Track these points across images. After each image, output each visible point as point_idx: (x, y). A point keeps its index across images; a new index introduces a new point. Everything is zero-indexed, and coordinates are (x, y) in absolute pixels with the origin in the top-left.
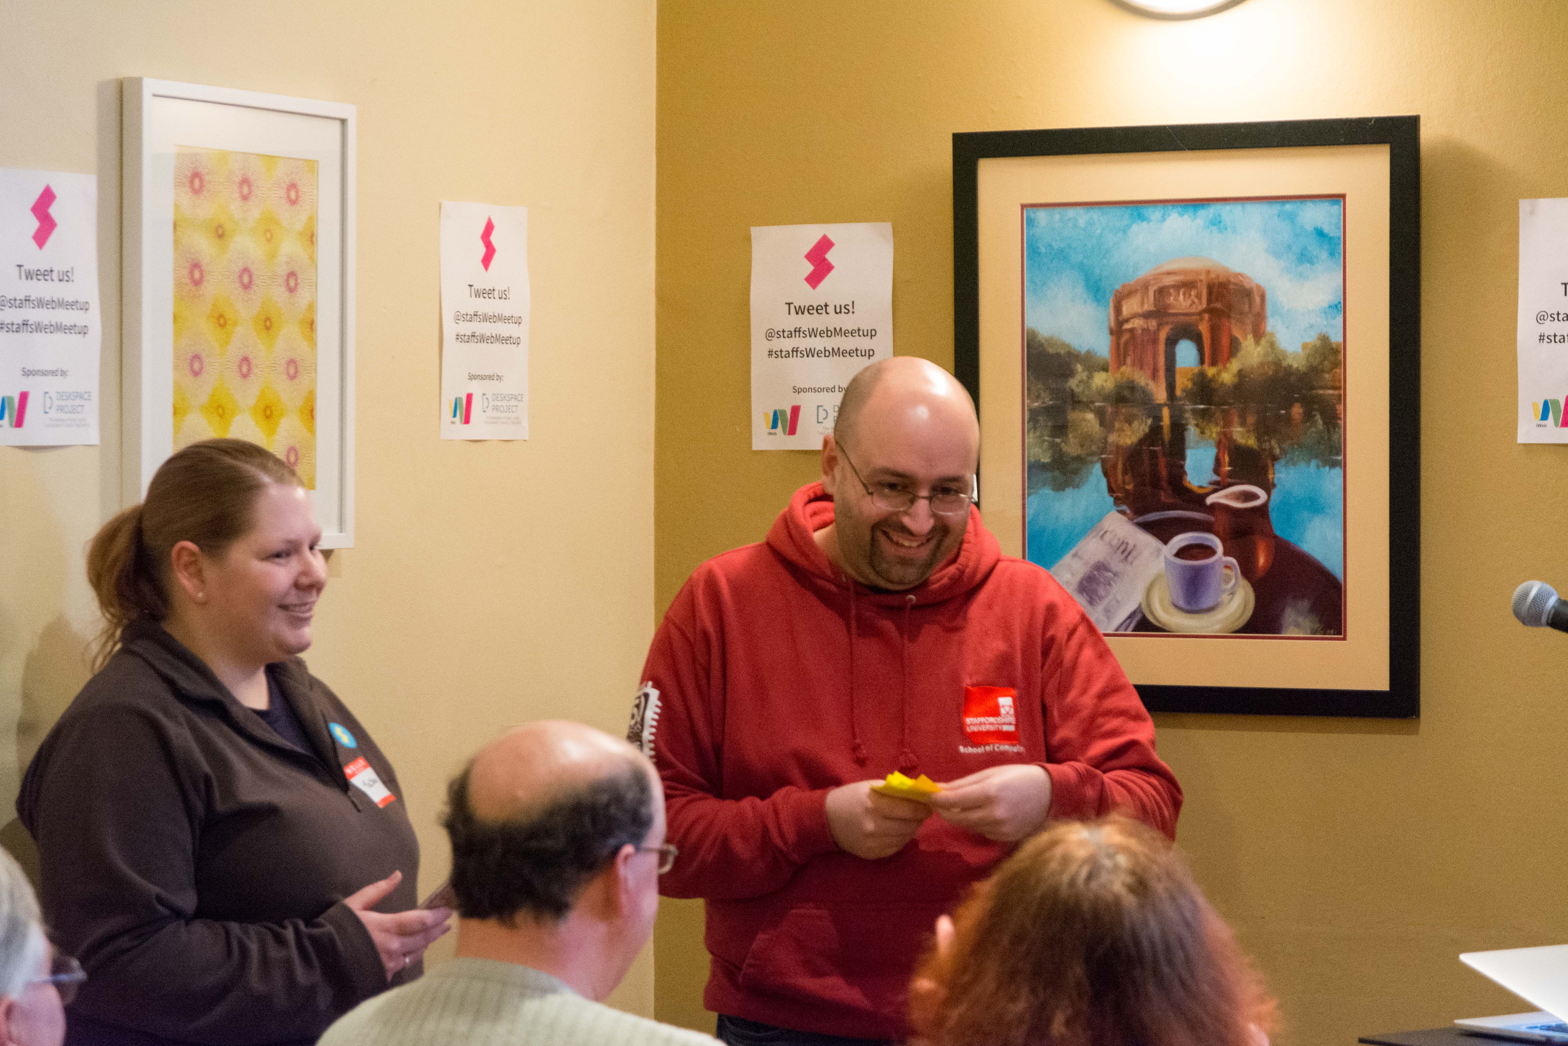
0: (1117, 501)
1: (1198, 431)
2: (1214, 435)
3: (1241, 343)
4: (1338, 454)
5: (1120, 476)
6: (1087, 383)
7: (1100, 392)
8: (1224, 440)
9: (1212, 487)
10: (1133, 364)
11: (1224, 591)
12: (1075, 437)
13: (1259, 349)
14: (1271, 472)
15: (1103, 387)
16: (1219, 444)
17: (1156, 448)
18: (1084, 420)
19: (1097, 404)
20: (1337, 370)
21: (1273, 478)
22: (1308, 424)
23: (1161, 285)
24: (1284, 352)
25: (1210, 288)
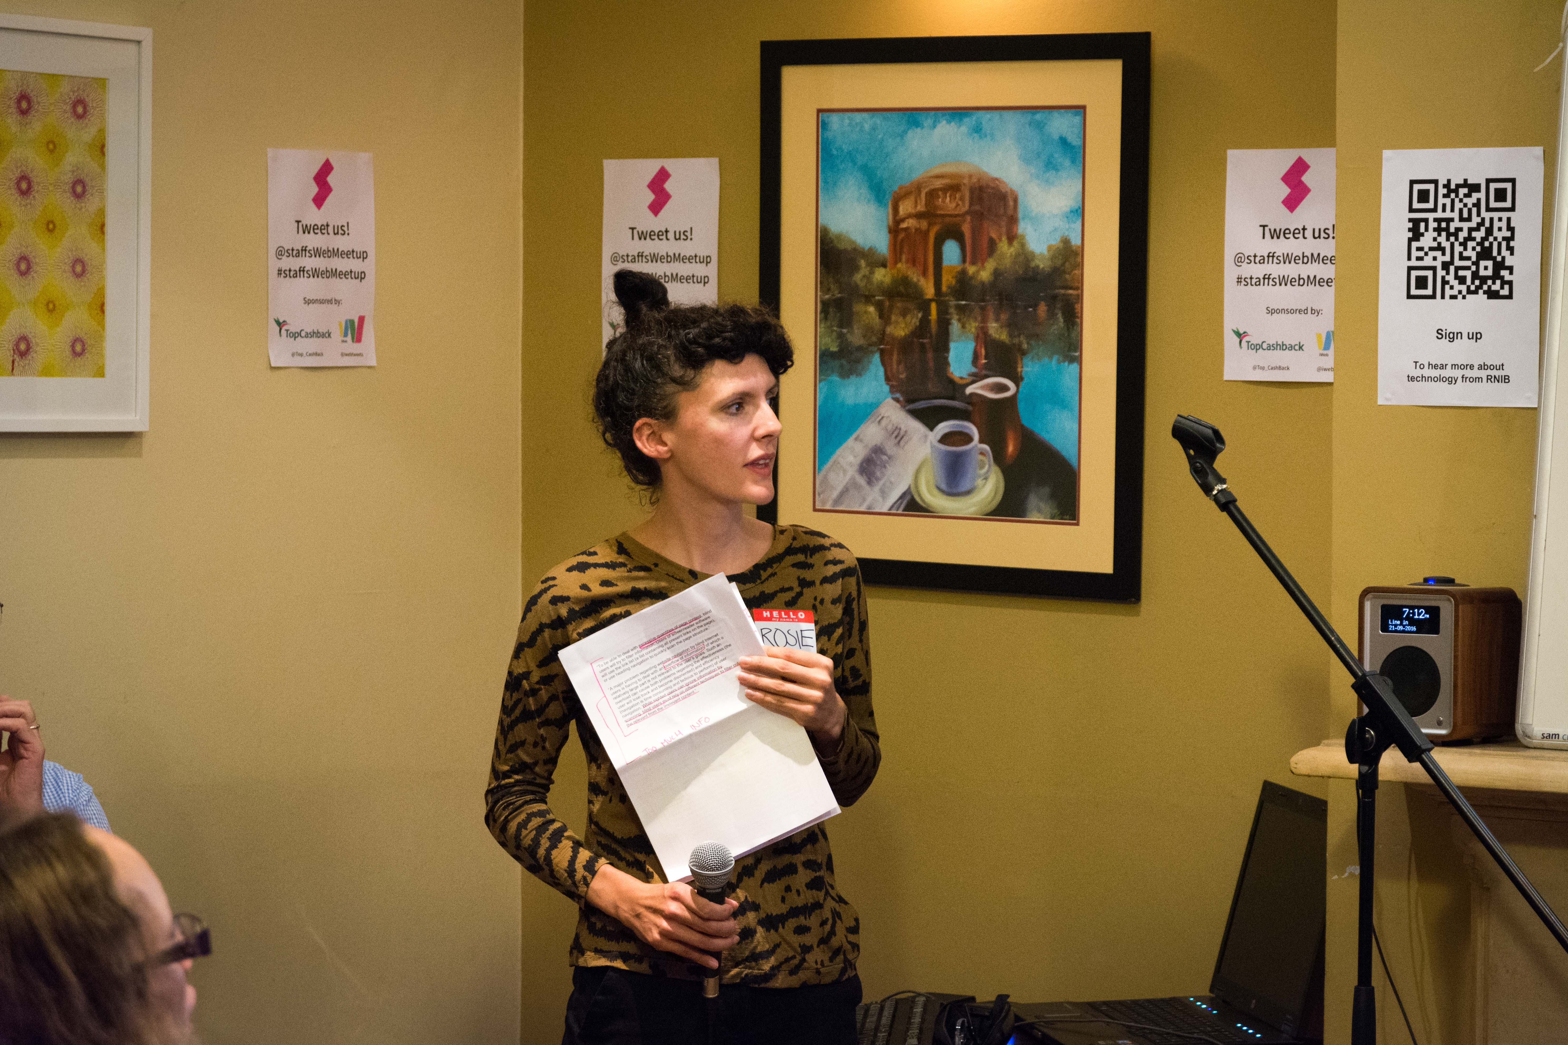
0: (893, 389)
1: (960, 325)
2: (973, 330)
3: (996, 244)
4: (1076, 352)
5: (895, 366)
6: (868, 278)
7: (880, 287)
8: (981, 335)
9: (971, 379)
10: (907, 261)
11: (980, 477)
12: (858, 329)
13: (1012, 249)
14: (1019, 366)
15: (882, 282)
16: (977, 338)
17: (925, 341)
18: (866, 312)
19: (877, 298)
20: (1076, 272)
21: (1021, 372)
22: (1052, 322)
23: (932, 187)
24: (1033, 253)
25: (972, 190)
